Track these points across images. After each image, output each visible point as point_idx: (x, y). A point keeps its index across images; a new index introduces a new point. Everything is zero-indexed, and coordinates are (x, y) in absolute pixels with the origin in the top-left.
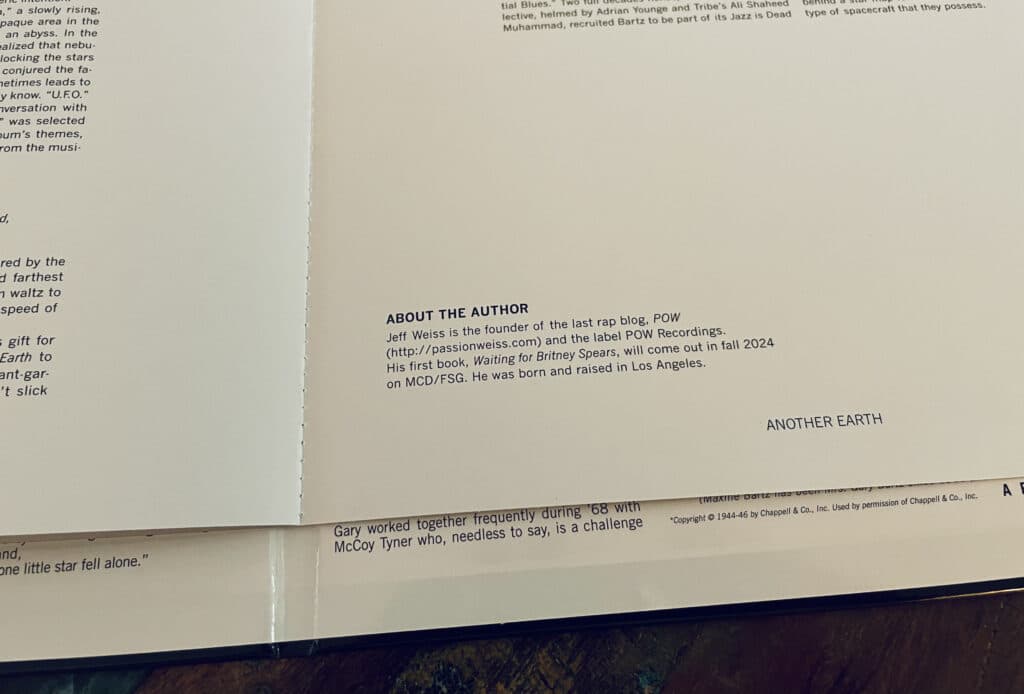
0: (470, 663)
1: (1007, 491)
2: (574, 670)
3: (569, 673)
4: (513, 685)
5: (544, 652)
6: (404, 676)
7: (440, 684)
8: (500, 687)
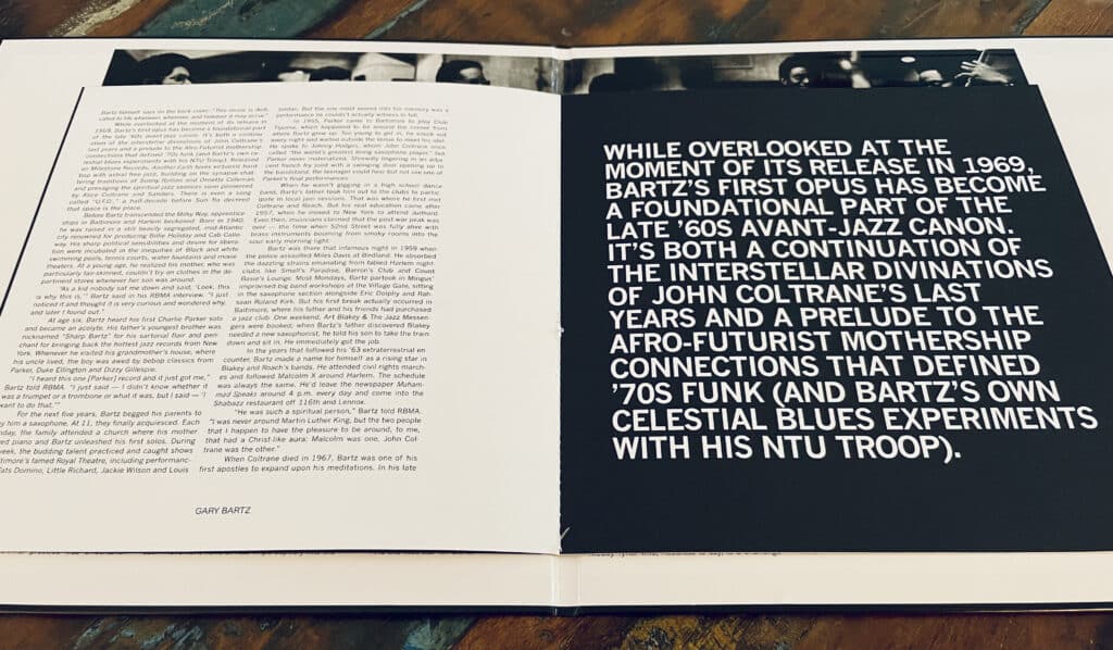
0: (672, 629)
2: (737, 640)
3: (733, 640)
4: (699, 644)
5: (718, 626)
6: (632, 632)
7: (653, 639)
8: (691, 645)
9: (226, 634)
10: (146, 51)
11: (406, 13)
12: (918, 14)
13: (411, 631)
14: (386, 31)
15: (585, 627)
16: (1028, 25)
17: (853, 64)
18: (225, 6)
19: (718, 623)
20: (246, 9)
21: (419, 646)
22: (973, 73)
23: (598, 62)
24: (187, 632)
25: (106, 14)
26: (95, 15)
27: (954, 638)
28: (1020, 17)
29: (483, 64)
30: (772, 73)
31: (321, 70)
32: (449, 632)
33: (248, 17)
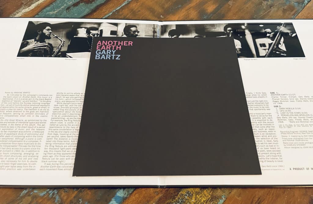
0: (192, 191)
1: (290, 169)
2: (211, 194)
4: (200, 195)
5: (205, 191)
6: (181, 192)
7: (187, 194)
8: (197, 196)
9: (64, 192)
10: (38, 22)
11: (115, 10)
12: (265, 12)
13: (117, 191)
14: (109, 16)
15: (167, 190)
16: (297, 16)
17: (246, 27)
18: (62, 8)
19: (205, 189)
20: (68, 8)
21: (120, 196)
22: (280, 30)
23: (171, 26)
24: (53, 191)
25: (27, 10)
26: (24, 10)
27: (273, 194)
28: (295, 13)
29: (137, 26)
30: (221, 29)
31: (90, 27)
32: (128, 192)
33: (69, 11)
